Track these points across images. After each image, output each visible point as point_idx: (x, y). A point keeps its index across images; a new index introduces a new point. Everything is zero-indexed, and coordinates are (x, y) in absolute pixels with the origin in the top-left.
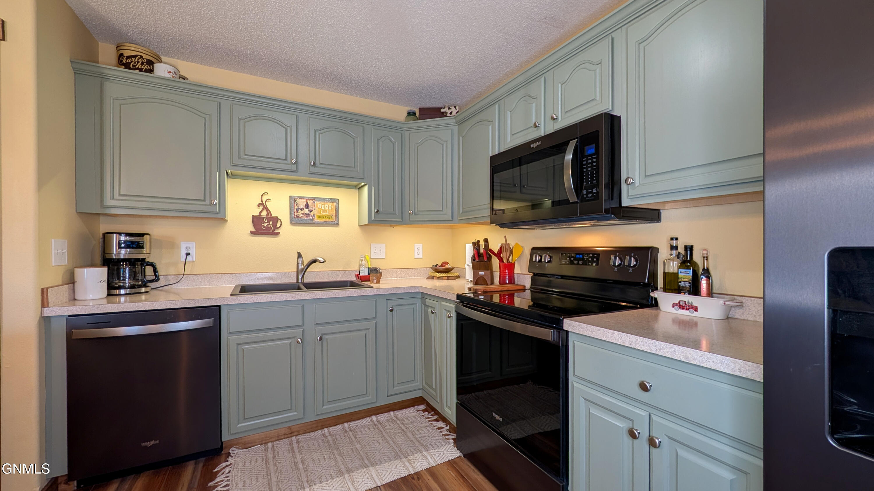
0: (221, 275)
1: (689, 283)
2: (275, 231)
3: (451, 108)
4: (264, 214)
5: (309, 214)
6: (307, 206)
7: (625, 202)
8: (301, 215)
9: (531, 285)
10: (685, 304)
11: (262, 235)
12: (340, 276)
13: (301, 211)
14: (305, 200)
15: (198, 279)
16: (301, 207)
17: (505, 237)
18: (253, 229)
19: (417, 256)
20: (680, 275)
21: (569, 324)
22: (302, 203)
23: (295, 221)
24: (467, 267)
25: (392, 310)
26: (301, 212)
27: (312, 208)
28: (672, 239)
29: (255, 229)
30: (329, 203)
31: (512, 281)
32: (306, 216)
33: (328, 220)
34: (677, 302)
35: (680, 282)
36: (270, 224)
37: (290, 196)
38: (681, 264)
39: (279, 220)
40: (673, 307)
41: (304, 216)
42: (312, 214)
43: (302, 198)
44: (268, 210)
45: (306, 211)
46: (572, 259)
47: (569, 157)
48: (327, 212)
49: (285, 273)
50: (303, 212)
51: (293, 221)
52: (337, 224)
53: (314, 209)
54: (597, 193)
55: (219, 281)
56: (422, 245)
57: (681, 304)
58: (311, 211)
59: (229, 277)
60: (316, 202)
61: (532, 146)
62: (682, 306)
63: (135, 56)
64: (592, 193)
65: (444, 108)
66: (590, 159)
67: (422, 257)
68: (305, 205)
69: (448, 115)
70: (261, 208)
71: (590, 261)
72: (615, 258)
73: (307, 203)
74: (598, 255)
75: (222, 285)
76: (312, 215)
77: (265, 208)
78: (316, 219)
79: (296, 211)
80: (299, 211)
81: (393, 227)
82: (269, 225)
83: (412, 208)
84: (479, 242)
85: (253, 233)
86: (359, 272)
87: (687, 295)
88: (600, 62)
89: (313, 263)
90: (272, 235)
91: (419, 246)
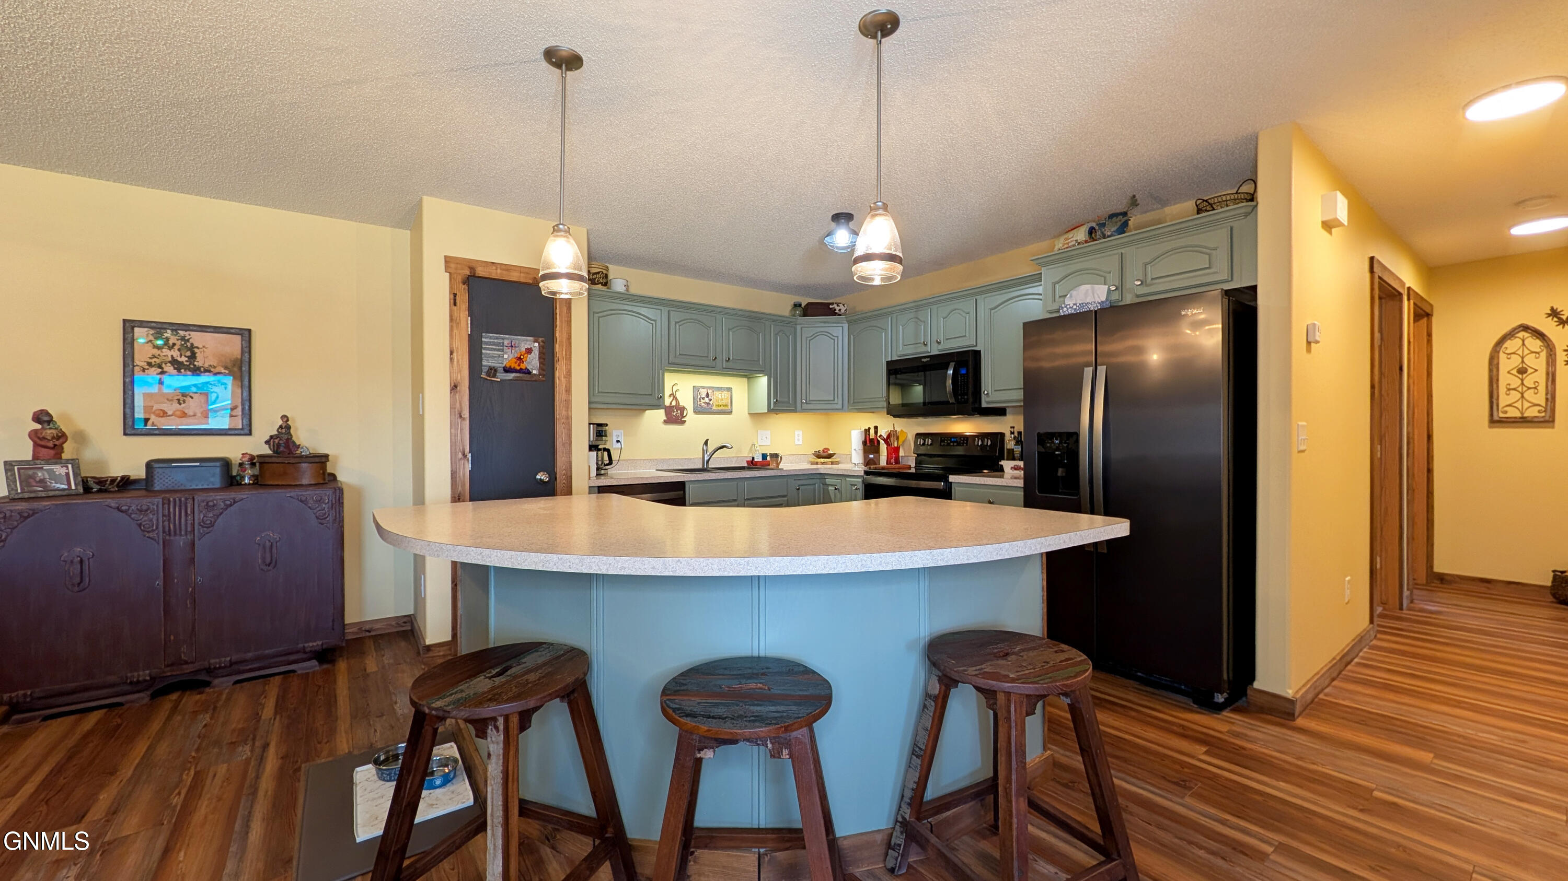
0: (642, 461)
2: (682, 420)
4: (674, 403)
6: (708, 395)
7: (984, 405)
9: (916, 464)
10: (1017, 466)
11: (674, 424)
12: (734, 462)
15: (626, 464)
16: (703, 396)
17: (893, 425)
18: (665, 419)
19: (797, 443)
20: (1015, 450)
21: (952, 478)
23: (698, 411)
24: (854, 453)
25: (798, 489)
28: (1011, 427)
29: (667, 420)
30: (725, 392)
31: (897, 462)
33: (724, 408)
34: (1013, 466)
35: (1015, 454)
38: (1015, 442)
39: (686, 409)
40: (1011, 469)
42: (711, 402)
43: (703, 388)
44: (676, 399)
45: (707, 400)
46: (949, 441)
47: (950, 372)
48: (724, 401)
49: (691, 459)
52: (730, 412)
54: (967, 399)
56: (802, 431)
58: (710, 400)
59: (649, 463)
61: (923, 360)
62: (1015, 468)
63: (598, 273)
64: (964, 398)
65: (832, 304)
66: (963, 377)
67: (801, 443)
69: (837, 311)
70: (672, 398)
71: (961, 443)
72: (978, 441)
74: (967, 438)
75: (641, 468)
77: (675, 398)
78: (714, 408)
82: (678, 414)
83: (804, 397)
84: (869, 428)
85: (665, 422)
86: (753, 458)
87: (1018, 461)
88: (969, 313)
89: (721, 449)
90: (680, 423)
91: (799, 433)
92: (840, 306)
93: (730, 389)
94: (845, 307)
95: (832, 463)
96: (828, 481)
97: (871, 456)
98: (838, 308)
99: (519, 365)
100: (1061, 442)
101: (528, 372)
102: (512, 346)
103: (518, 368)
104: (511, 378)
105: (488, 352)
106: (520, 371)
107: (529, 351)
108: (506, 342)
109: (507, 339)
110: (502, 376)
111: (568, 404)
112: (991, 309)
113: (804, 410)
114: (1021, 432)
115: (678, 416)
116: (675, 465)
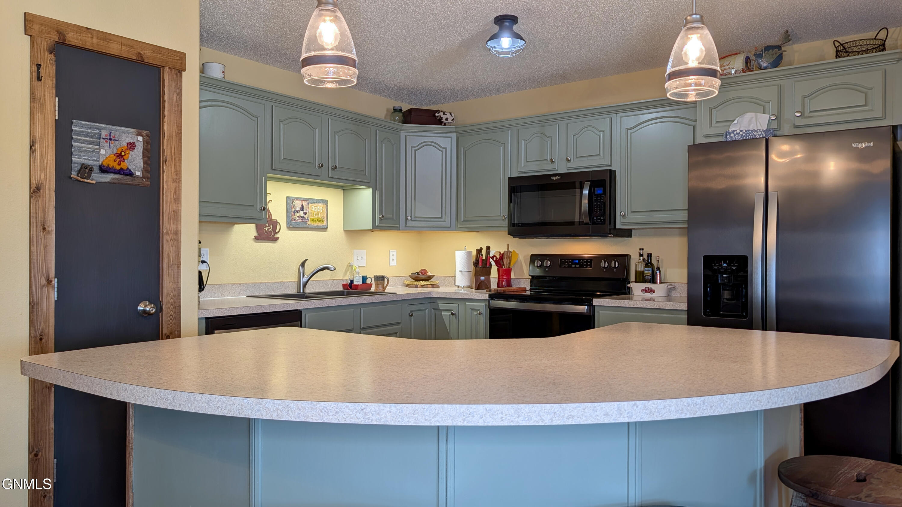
1: (650, 276)
2: (275, 236)
3: (446, 113)
5: (304, 217)
6: (302, 208)
7: (618, 226)
8: (298, 218)
9: (531, 286)
10: (648, 289)
11: (265, 240)
12: (330, 286)
14: (300, 202)
15: (212, 290)
16: (298, 209)
17: (508, 244)
18: (256, 235)
19: (392, 263)
20: (645, 272)
21: (596, 302)
22: (298, 205)
23: (292, 226)
24: (458, 275)
25: (411, 315)
26: (297, 215)
27: (306, 210)
28: (640, 249)
29: (259, 234)
30: (320, 205)
31: (509, 284)
32: (302, 219)
33: (319, 223)
34: (644, 288)
35: (645, 276)
36: (270, 228)
37: (287, 197)
38: (646, 265)
39: (278, 224)
40: (642, 292)
41: (300, 219)
42: (306, 216)
43: (298, 199)
44: (269, 212)
45: (301, 213)
46: (570, 263)
47: (586, 191)
48: (319, 215)
49: (284, 283)
50: (299, 215)
51: (291, 224)
52: (325, 229)
53: (308, 211)
54: (604, 219)
55: (229, 292)
56: (396, 251)
57: (646, 289)
58: (305, 214)
59: (238, 288)
60: (309, 204)
61: (552, 178)
62: (646, 291)
64: (600, 219)
66: (599, 197)
67: (396, 264)
71: (585, 265)
72: (605, 263)
73: (302, 205)
75: (232, 296)
76: (307, 218)
78: (309, 223)
79: (293, 214)
80: (296, 213)
81: (372, 232)
82: (270, 230)
83: (409, 213)
84: (481, 249)
85: (257, 239)
86: (352, 281)
87: (649, 284)
88: (603, 131)
89: (321, 271)
90: (273, 240)
91: (393, 253)
92: (446, 115)
93: (325, 202)
94: (452, 116)
95: (433, 286)
96: (441, 306)
97: (482, 278)
98: (444, 117)
99: (119, 164)
100: (729, 265)
101: (129, 173)
102: (110, 139)
103: (118, 168)
104: (108, 180)
105: (80, 145)
106: (121, 172)
107: (131, 146)
108: (104, 134)
109: (105, 130)
110: (97, 177)
111: (177, 215)
112: (628, 129)
113: (407, 228)
114: (651, 254)
115: (270, 231)
116: (267, 290)
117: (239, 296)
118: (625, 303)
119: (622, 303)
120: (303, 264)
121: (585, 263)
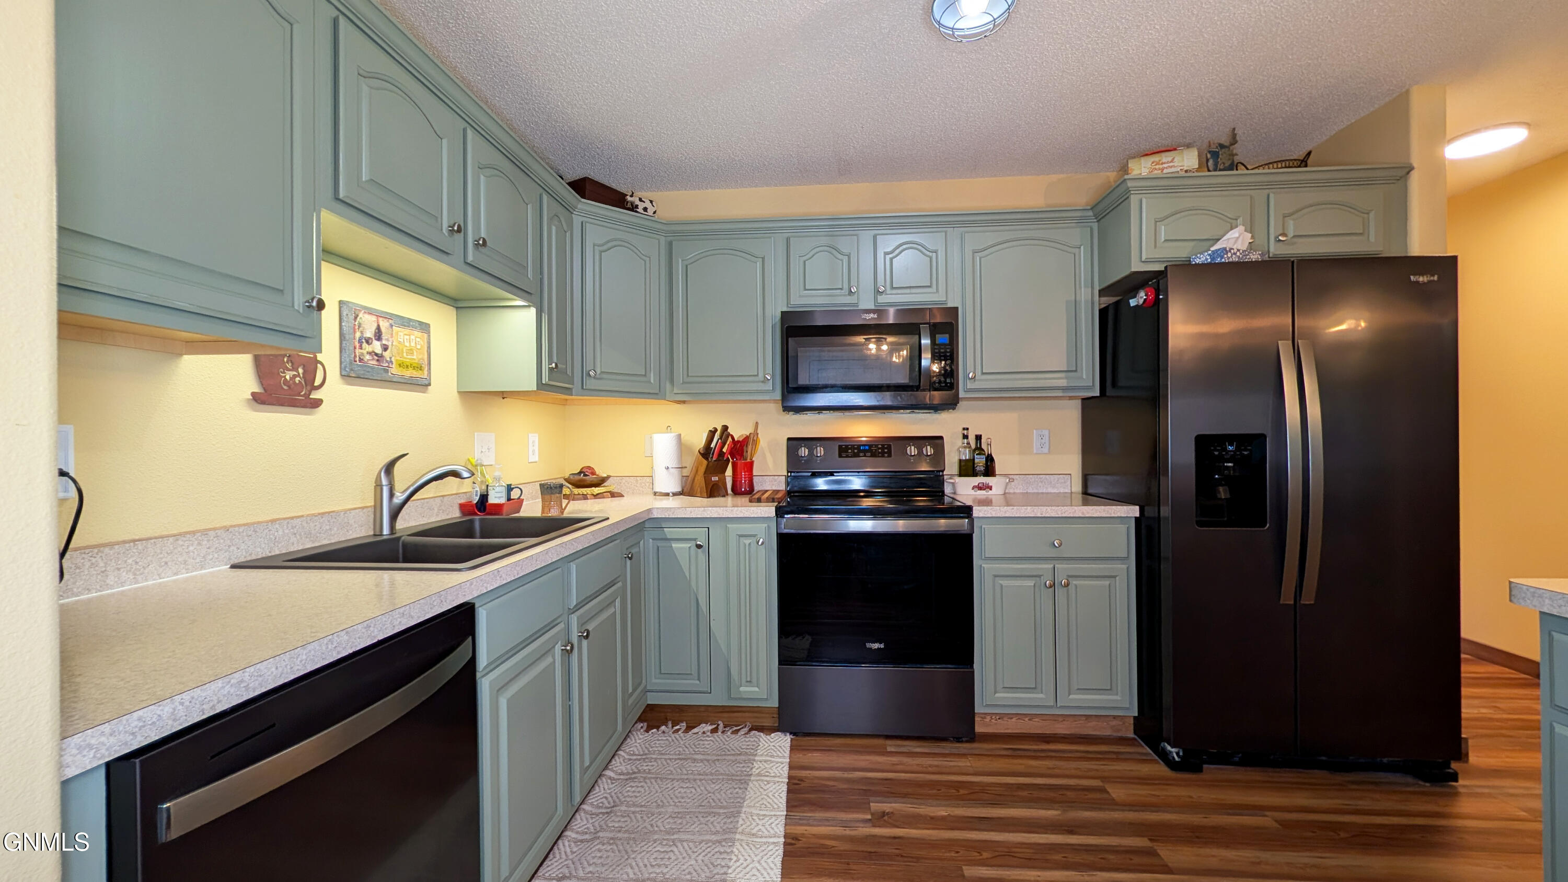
0: (171, 539)
1: (984, 467)
2: (311, 397)
3: (643, 199)
5: (382, 356)
6: (378, 335)
7: (961, 394)
8: (368, 357)
10: (983, 485)
11: (282, 405)
12: (436, 509)
13: (367, 345)
14: (374, 318)
16: (368, 334)
17: (758, 423)
18: (257, 389)
19: (532, 458)
20: (976, 461)
22: (369, 325)
23: (355, 372)
24: (660, 474)
25: (631, 558)
26: (367, 350)
27: (388, 340)
28: (964, 429)
29: (264, 389)
30: (415, 332)
32: (378, 360)
33: (415, 374)
34: (977, 484)
35: (975, 467)
36: (299, 375)
37: (341, 302)
38: (973, 451)
39: (319, 365)
40: (973, 489)
41: (373, 359)
42: (387, 354)
43: (370, 311)
45: (377, 346)
46: (856, 451)
48: (412, 354)
50: (371, 350)
51: (352, 370)
52: (428, 385)
53: (390, 343)
55: (166, 563)
56: (537, 435)
58: (385, 348)
59: (199, 544)
60: (394, 327)
61: (864, 316)
62: (980, 487)
65: (631, 195)
66: (942, 348)
67: (540, 459)
68: (375, 332)
69: (640, 210)
71: (879, 453)
73: (378, 328)
75: (176, 574)
78: (395, 370)
79: (357, 345)
80: (365, 345)
81: (503, 398)
82: (298, 379)
83: (588, 364)
84: (715, 430)
85: (258, 399)
86: (484, 497)
87: (982, 477)
88: (936, 252)
89: (436, 481)
90: (304, 407)
91: (534, 438)
92: (644, 202)
93: (424, 327)
94: (653, 206)
96: (669, 532)
97: (715, 479)
98: (641, 206)
100: (1238, 449)
112: (975, 252)
114: (981, 436)
115: (297, 382)
116: (293, 539)
117: (202, 568)
118: (1028, 510)
119: (1022, 511)
120: (389, 468)
121: (880, 451)
